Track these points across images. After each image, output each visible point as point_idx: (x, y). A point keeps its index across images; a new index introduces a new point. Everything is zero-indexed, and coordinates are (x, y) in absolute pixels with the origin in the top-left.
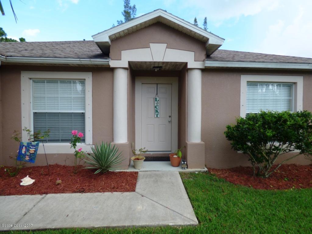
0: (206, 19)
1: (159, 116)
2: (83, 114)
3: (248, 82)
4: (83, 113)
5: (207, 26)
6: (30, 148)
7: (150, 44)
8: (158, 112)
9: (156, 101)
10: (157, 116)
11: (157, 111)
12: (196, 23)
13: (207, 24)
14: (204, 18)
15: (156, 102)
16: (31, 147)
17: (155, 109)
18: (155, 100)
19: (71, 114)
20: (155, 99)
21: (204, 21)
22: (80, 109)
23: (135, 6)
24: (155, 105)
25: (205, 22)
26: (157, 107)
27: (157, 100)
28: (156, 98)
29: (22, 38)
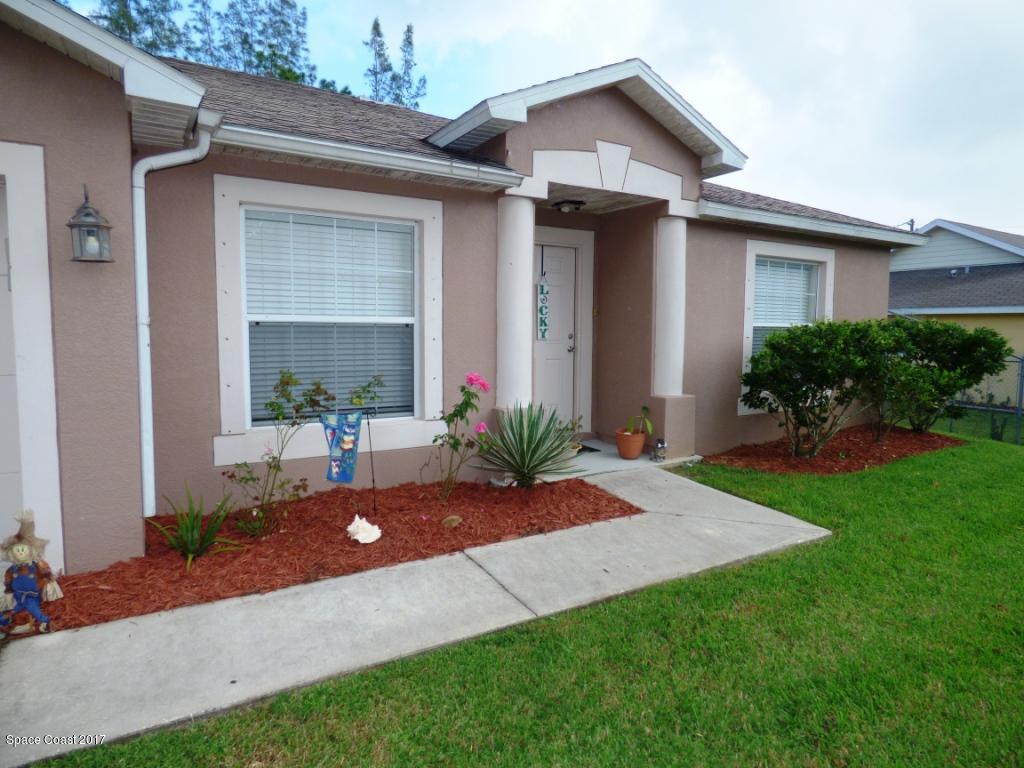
0: (409, 30)
1: (546, 335)
2: (408, 329)
3: (758, 256)
4: (407, 325)
5: (412, 55)
6: (345, 433)
7: (597, 142)
8: (546, 325)
9: (542, 293)
10: (543, 336)
11: (544, 321)
12: (379, 39)
13: (412, 49)
15: (542, 296)
16: (347, 430)
17: (540, 316)
18: (539, 291)
19: (371, 330)
20: (539, 288)
21: (403, 37)
22: (391, 313)
24: (540, 304)
25: (408, 42)
26: (544, 311)
27: (545, 292)
28: (542, 287)
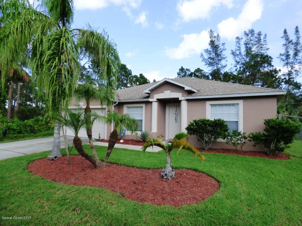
0: (297, 28)
1: (177, 122)
2: (142, 120)
5: (299, 35)
7: (164, 91)
11: (176, 119)
12: (286, 34)
13: (299, 33)
14: (295, 28)
21: (295, 31)
23: (218, 34)
25: (297, 31)
29: (141, 74)
